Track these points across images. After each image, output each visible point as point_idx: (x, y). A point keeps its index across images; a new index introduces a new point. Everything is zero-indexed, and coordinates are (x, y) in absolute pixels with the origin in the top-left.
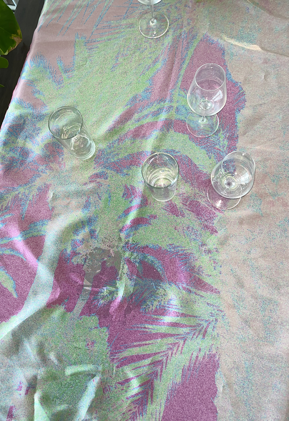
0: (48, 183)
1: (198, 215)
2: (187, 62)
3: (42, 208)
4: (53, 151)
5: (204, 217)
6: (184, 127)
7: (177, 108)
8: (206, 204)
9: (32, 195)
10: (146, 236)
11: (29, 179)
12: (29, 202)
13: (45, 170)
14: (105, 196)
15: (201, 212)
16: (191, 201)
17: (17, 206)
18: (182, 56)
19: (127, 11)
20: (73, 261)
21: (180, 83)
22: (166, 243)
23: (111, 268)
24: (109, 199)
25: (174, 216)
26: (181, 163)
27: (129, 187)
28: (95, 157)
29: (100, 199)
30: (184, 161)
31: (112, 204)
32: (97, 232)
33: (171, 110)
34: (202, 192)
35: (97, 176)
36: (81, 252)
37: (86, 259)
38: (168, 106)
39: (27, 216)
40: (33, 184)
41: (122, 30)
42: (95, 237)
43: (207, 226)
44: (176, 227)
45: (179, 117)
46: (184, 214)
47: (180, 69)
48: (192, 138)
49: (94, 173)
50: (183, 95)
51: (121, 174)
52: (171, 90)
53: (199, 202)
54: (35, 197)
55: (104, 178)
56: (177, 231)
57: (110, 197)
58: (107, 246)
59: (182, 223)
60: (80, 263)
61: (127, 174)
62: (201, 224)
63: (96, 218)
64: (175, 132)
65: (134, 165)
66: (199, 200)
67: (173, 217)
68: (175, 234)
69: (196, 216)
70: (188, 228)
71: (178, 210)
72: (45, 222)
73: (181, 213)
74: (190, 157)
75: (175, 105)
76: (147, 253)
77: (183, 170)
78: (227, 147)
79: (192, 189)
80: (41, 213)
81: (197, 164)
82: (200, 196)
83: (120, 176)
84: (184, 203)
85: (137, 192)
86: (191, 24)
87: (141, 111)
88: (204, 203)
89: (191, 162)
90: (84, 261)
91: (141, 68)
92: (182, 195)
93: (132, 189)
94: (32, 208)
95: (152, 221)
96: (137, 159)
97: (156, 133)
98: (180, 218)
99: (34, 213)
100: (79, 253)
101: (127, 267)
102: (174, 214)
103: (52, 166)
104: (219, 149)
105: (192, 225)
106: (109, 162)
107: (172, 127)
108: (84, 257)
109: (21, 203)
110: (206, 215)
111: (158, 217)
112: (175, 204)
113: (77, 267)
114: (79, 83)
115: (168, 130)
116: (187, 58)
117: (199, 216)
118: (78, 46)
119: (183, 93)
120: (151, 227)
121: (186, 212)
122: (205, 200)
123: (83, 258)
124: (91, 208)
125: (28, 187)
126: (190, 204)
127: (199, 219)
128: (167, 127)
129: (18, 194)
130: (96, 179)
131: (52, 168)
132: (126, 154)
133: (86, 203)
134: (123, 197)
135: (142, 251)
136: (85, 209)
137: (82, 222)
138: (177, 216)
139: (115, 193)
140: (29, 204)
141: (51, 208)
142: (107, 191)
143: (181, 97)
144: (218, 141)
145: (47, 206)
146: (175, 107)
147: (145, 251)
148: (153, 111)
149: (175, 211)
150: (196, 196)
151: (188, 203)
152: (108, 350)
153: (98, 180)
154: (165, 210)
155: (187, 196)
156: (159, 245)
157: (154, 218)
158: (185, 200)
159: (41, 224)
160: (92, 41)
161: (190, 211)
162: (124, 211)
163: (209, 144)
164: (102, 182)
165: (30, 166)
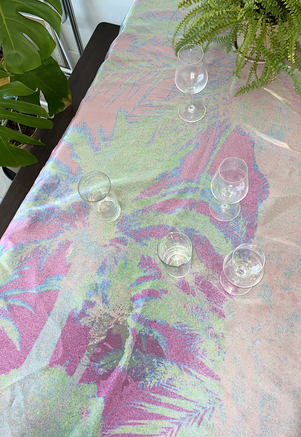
0: (70, 240)
1: (208, 296)
2: (218, 148)
3: (59, 263)
4: (79, 209)
5: (213, 299)
6: (207, 209)
7: (203, 191)
8: (218, 286)
9: (52, 249)
10: (155, 310)
11: (52, 233)
12: (48, 255)
13: (70, 227)
14: (121, 262)
15: (211, 293)
16: (203, 281)
17: (36, 258)
18: (215, 142)
19: (169, 94)
20: (81, 321)
21: (208, 168)
22: (175, 320)
23: (117, 335)
24: (124, 266)
25: (185, 293)
26: (199, 242)
27: (145, 257)
28: (118, 222)
29: (116, 264)
30: (202, 241)
31: (126, 271)
32: (109, 297)
33: (197, 191)
34: (216, 274)
35: (117, 240)
36: (90, 315)
37: (93, 322)
38: (195, 187)
39: (44, 269)
40: (56, 239)
41: (162, 111)
42: (106, 301)
43: (215, 309)
44: (185, 305)
45: (203, 198)
46: (195, 293)
47: (211, 154)
48: (213, 221)
49: (115, 237)
50: (210, 178)
51: (140, 244)
52: (200, 172)
53: (211, 283)
54: (54, 252)
55: (124, 245)
56: (186, 309)
57: (126, 264)
58: (117, 313)
59: (192, 302)
60: (87, 325)
61: (146, 245)
62: (210, 306)
63: (109, 282)
64: (197, 212)
65: (154, 236)
66: (211, 282)
67: (183, 294)
68: (184, 312)
69: (206, 297)
70: (197, 308)
71: (189, 288)
72: (61, 278)
73: (192, 292)
74: (208, 239)
75: (201, 187)
76: (154, 328)
77: (200, 250)
78: (245, 235)
79: (206, 270)
80: (58, 267)
81: (214, 246)
82: (213, 278)
83: (138, 245)
84: (196, 282)
85: (153, 263)
86: (226, 114)
87: (169, 188)
88: (216, 286)
89: (209, 243)
90: (91, 324)
91: (175, 148)
92: (195, 274)
93: (148, 260)
94: (50, 262)
95: (163, 295)
96: (157, 231)
97: (179, 210)
98: (190, 297)
99: (51, 267)
100: (88, 315)
101: (132, 338)
102: (186, 292)
103: (77, 224)
104: (237, 235)
105: (201, 306)
106: (130, 229)
107: (195, 207)
108: (92, 320)
109: (40, 256)
110: (216, 297)
111: (169, 292)
112: (188, 282)
113: (84, 328)
114: (115, 152)
115: (191, 210)
116: (219, 145)
117: (209, 298)
118: (119, 119)
119: (211, 177)
120: (161, 301)
121: (198, 292)
122: (217, 283)
123: (90, 321)
124: (106, 270)
125: (50, 241)
126: (202, 284)
127: (209, 301)
128: (190, 206)
129: (39, 246)
130: (116, 244)
131: (76, 226)
132: (148, 225)
133: (102, 265)
134: (138, 266)
135: (150, 325)
136: (100, 271)
137: (96, 284)
138: (187, 294)
139: (132, 261)
140: (48, 258)
141: (68, 264)
142: (124, 257)
143: (208, 180)
144: (238, 227)
145: (65, 262)
146: (201, 189)
147: (152, 326)
148: (180, 188)
149: (187, 289)
150: (209, 277)
151: (201, 282)
152: (101, 424)
153: (118, 244)
154: (177, 286)
155: (200, 276)
156: (167, 321)
157: (165, 293)
158: (198, 279)
159: (57, 278)
160: (133, 115)
161: (201, 291)
162: (137, 280)
163: (228, 229)
164: (121, 248)
165: (56, 222)
